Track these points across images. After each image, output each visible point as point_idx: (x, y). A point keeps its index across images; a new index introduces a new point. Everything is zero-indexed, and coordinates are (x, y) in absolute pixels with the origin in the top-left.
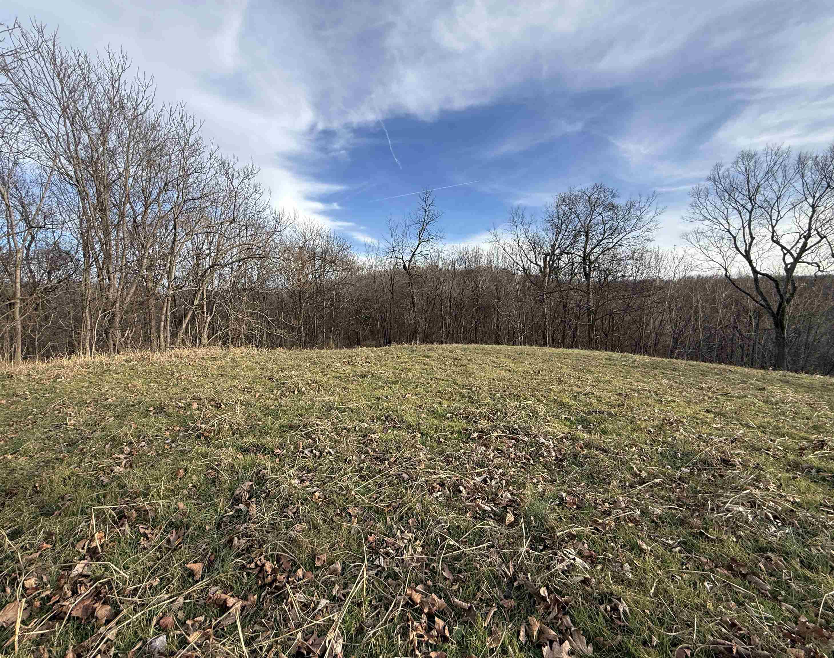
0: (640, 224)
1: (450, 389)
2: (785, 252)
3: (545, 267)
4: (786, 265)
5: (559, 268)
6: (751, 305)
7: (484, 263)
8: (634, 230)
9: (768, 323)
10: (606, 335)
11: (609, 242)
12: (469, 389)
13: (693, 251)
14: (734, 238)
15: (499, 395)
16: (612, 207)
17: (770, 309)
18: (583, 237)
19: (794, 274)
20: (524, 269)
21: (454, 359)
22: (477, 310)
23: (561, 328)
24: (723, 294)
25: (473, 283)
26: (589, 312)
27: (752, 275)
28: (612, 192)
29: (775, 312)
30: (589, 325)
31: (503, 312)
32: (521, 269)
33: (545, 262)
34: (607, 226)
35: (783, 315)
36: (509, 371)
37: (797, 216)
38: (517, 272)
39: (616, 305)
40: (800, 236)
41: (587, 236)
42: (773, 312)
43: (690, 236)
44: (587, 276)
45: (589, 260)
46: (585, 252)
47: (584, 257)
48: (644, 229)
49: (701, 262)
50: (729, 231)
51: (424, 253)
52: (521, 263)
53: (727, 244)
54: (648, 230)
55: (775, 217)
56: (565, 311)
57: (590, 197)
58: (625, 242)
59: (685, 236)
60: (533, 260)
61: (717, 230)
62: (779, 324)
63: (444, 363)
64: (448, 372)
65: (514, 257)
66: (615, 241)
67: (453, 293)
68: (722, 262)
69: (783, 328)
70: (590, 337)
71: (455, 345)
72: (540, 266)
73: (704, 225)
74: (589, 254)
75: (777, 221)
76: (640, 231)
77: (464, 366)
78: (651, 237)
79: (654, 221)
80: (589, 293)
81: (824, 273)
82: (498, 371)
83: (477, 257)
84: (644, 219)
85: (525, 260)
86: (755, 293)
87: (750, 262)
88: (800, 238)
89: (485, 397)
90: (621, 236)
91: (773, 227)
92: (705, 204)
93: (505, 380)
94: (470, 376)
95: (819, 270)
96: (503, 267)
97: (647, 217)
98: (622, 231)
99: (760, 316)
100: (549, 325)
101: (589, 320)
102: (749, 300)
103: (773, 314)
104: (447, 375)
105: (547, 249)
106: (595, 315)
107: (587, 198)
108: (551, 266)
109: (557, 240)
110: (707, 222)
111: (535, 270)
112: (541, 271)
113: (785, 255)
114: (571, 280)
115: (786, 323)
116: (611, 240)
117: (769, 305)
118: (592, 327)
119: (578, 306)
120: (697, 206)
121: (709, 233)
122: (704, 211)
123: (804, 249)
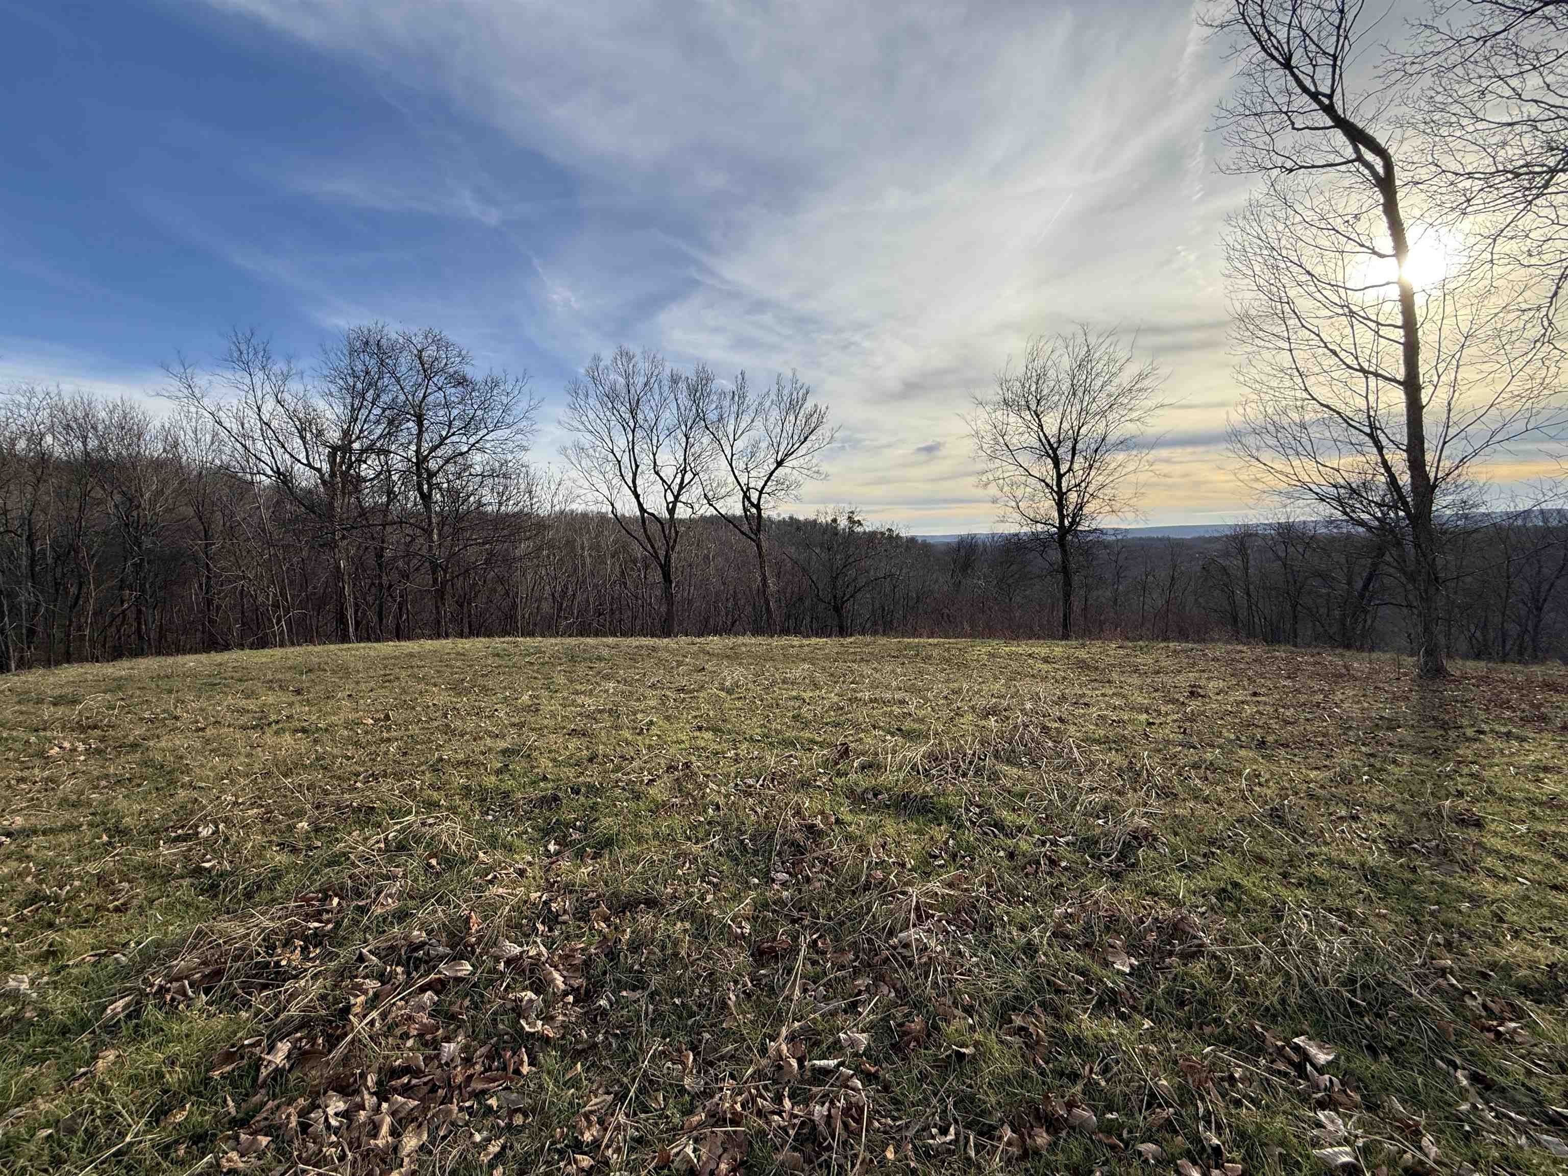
0: (509, 419)
1: (93, 868)
2: (666, 487)
3: (333, 474)
4: (668, 504)
5: (360, 479)
6: (639, 552)
7: (155, 449)
8: (500, 428)
9: (656, 576)
10: (461, 606)
11: (460, 443)
12: (185, 838)
13: (574, 474)
14: (619, 462)
15: (304, 825)
16: (461, 381)
17: (658, 558)
18: (413, 425)
19: (676, 516)
20: (278, 472)
21: (82, 728)
22: (138, 567)
23: (372, 597)
24: (610, 538)
25: (117, 497)
26: (434, 567)
27: (638, 513)
28: (459, 353)
29: (663, 563)
30: (433, 593)
31: (223, 569)
32: (270, 473)
33: (330, 463)
34: (455, 412)
35: (669, 567)
36: (304, 730)
37: (673, 445)
38: (257, 478)
39: (473, 554)
40: (677, 470)
41: (420, 424)
42: (661, 563)
43: (569, 451)
44: (426, 498)
45: (427, 470)
47: (415, 463)
48: (515, 428)
50: (613, 452)
52: (266, 458)
53: (610, 468)
54: (521, 432)
55: (655, 442)
57: (420, 352)
58: (488, 445)
59: (563, 450)
60: (302, 457)
61: (599, 448)
62: (667, 578)
63: (41, 754)
64: (68, 786)
65: (249, 443)
66: (472, 440)
67: (40, 520)
68: (607, 493)
69: (671, 582)
70: (438, 613)
71: (69, 673)
72: (319, 470)
73: (586, 439)
74: (426, 459)
75: (657, 448)
76: (508, 431)
77: (134, 746)
78: (525, 443)
80: (431, 531)
82: (269, 739)
84: (514, 412)
85: (279, 454)
86: (642, 538)
87: (637, 496)
88: (677, 472)
89: (260, 851)
90: (481, 433)
91: (654, 455)
92: (584, 408)
93: (304, 767)
94: (172, 782)
96: (218, 462)
97: (517, 410)
98: (483, 426)
99: (646, 567)
100: (352, 597)
101: (435, 581)
102: (635, 545)
103: (661, 566)
104: (64, 803)
105: (334, 436)
106: (445, 572)
107: (416, 352)
108: (345, 474)
109: (354, 421)
110: (588, 436)
111: (305, 478)
112: (324, 482)
113: (666, 490)
114: (388, 504)
115: (673, 576)
116: (464, 439)
117: (656, 552)
118: (441, 594)
119: (408, 555)
120: (575, 409)
121: (591, 451)
122: (584, 418)
123: (681, 486)
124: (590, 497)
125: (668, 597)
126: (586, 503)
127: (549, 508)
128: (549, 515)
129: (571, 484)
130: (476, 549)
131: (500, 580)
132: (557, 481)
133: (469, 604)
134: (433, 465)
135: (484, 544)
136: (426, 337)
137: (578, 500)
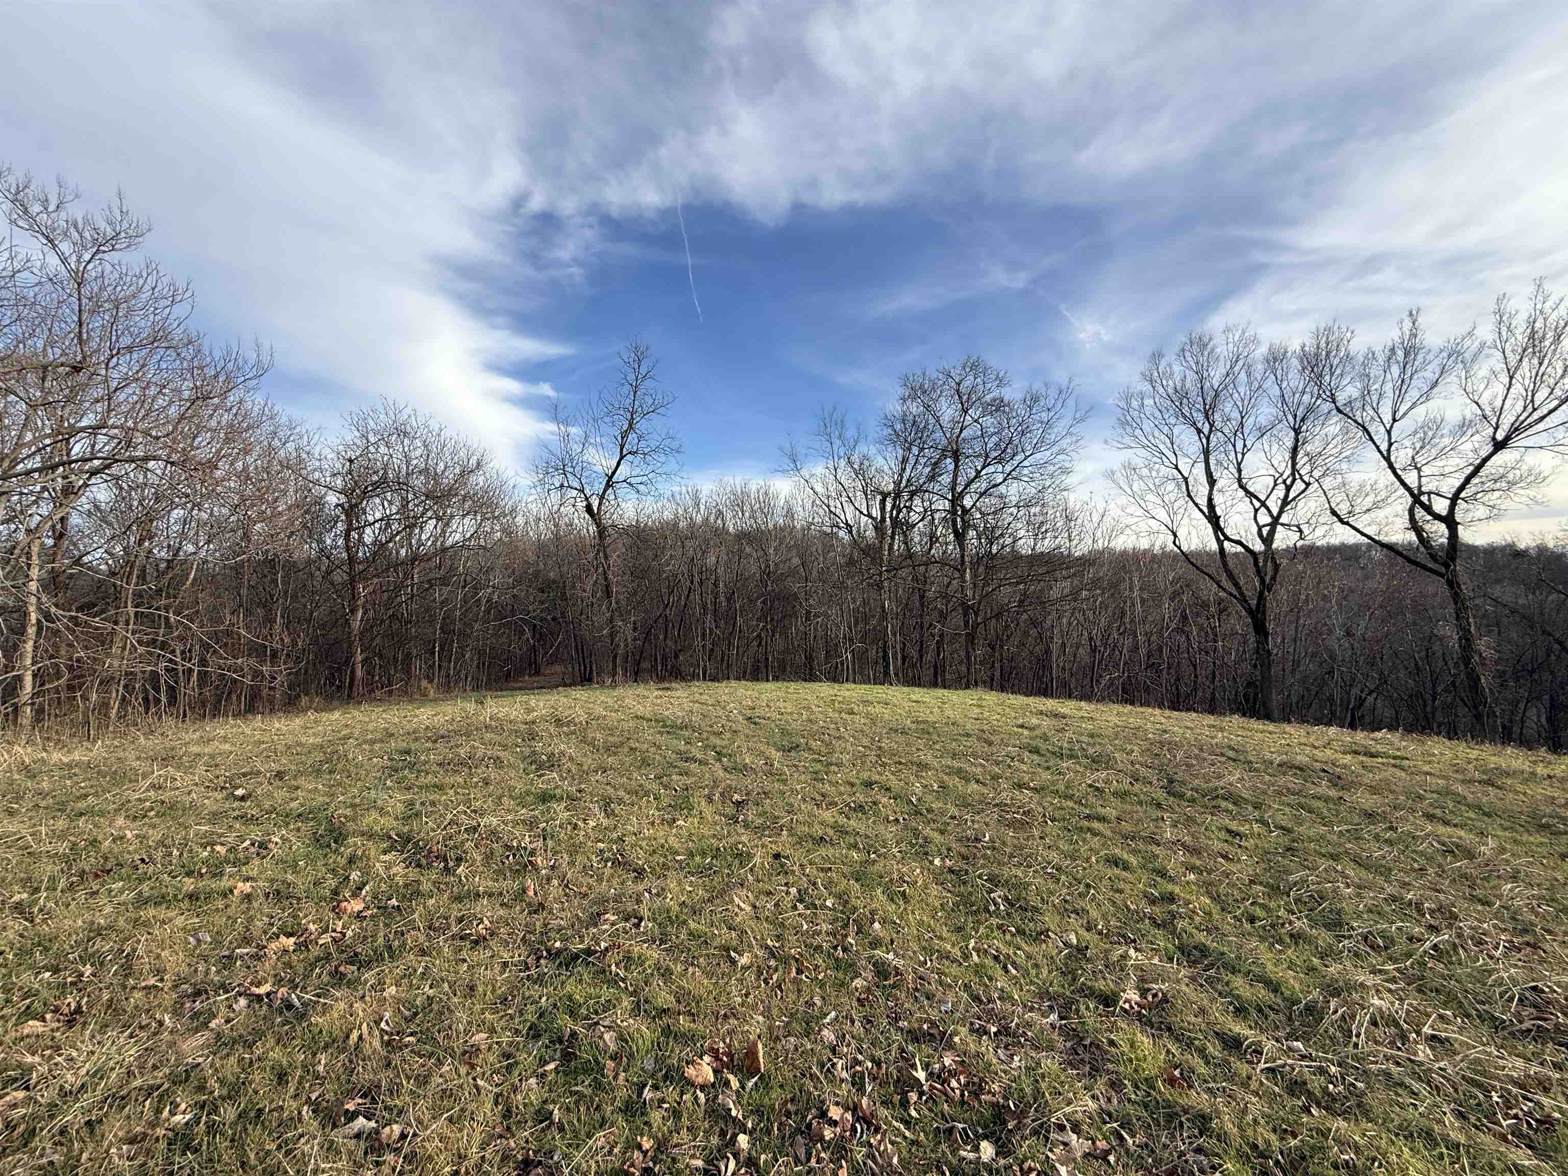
0: (1049, 439)
2: (1257, 504)
3: (884, 521)
4: (1261, 528)
8: (1039, 451)
10: (993, 649)
11: (995, 472)
14: (1186, 479)
16: (999, 406)
17: (1246, 601)
18: (949, 460)
19: (1274, 546)
20: (846, 523)
22: (764, 603)
23: (916, 635)
26: (966, 609)
27: (1215, 542)
28: (997, 376)
29: (1254, 608)
30: (967, 634)
31: (812, 607)
32: (842, 526)
33: (883, 509)
34: (991, 442)
35: (1264, 613)
37: (1267, 448)
39: (1007, 595)
40: (1275, 481)
41: (956, 459)
42: (1250, 608)
43: (1118, 475)
45: (963, 507)
46: (953, 489)
47: (952, 501)
48: (1055, 449)
49: (1137, 519)
50: (1177, 468)
51: (633, 481)
54: (1062, 451)
55: (1239, 448)
56: (922, 605)
57: (959, 384)
58: (1026, 471)
60: (864, 509)
61: (1157, 466)
62: (1260, 628)
65: (830, 502)
66: (1008, 468)
68: (1168, 520)
69: (1266, 635)
70: (969, 658)
72: (874, 519)
73: (1138, 457)
74: (961, 495)
75: (1243, 454)
76: (1048, 453)
78: (1067, 465)
79: (1071, 434)
80: (965, 571)
81: (1307, 543)
83: (766, 503)
84: (1056, 430)
85: (849, 510)
86: (1220, 575)
87: (1214, 519)
88: (1275, 485)
90: (1017, 460)
91: (1239, 464)
92: (1139, 421)
95: (1301, 538)
97: (1059, 428)
98: (1019, 451)
100: (894, 635)
101: (969, 623)
103: (1250, 611)
106: (978, 614)
107: (954, 386)
108: (894, 520)
109: (903, 470)
110: (1142, 452)
111: (866, 529)
112: (878, 530)
113: (1256, 511)
115: (1270, 627)
116: (1000, 468)
117: (1242, 594)
118: (971, 638)
119: (945, 596)
120: (1128, 423)
121: (1145, 472)
122: (1138, 432)
123: (1285, 502)
124: (1144, 525)
125: (1263, 656)
126: (1138, 534)
127: (1090, 542)
128: (1090, 552)
129: (1119, 512)
130: (1009, 589)
131: (1033, 623)
132: (1101, 511)
133: (1002, 647)
134: (968, 502)
135: (1018, 583)
136: (964, 368)
137: (1128, 531)
